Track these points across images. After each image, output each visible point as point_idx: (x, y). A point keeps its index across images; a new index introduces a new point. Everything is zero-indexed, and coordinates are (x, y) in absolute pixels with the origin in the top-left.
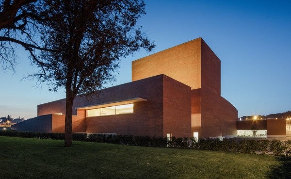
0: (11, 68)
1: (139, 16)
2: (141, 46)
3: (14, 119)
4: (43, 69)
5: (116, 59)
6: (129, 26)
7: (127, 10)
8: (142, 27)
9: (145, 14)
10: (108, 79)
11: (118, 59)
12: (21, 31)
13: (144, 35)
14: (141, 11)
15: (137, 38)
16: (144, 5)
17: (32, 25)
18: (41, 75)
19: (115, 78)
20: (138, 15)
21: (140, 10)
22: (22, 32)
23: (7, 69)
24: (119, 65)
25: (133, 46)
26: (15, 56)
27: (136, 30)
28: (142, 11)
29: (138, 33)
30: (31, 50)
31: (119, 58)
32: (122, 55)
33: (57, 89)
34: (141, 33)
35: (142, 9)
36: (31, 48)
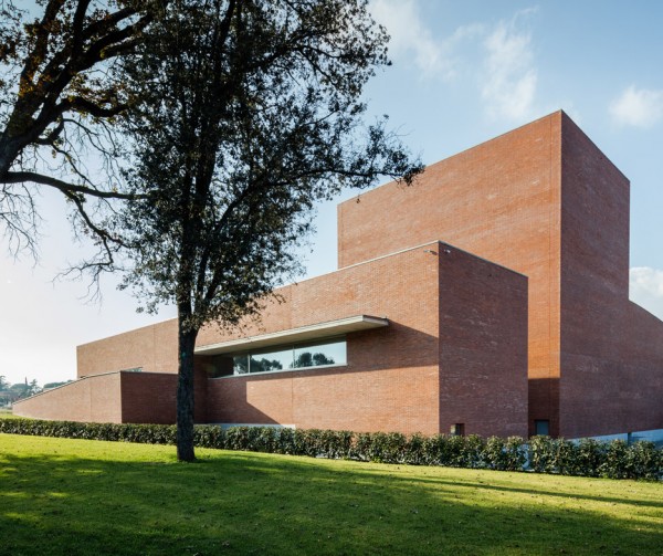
0: (28, 250)
1: (372, 73)
2: (384, 173)
3: (12, 384)
4: (107, 248)
5: (303, 206)
6: (346, 115)
7: (335, 60)
8: (387, 117)
9: (390, 64)
10: (283, 270)
11: (310, 206)
12: (52, 148)
13: (394, 138)
14: (377, 58)
15: (373, 152)
16: (387, 38)
17: (75, 126)
18: (101, 266)
19: (303, 264)
20: (367, 70)
21: (374, 56)
22: (53, 152)
23: (19, 255)
24: (312, 225)
25: (361, 175)
26: (37, 217)
27: (371, 128)
28: (381, 57)
29: (376, 135)
30: (79, 201)
31: (313, 202)
32: (320, 196)
33: (157, 306)
34: (385, 135)
35: (381, 52)
36: (81, 196)
